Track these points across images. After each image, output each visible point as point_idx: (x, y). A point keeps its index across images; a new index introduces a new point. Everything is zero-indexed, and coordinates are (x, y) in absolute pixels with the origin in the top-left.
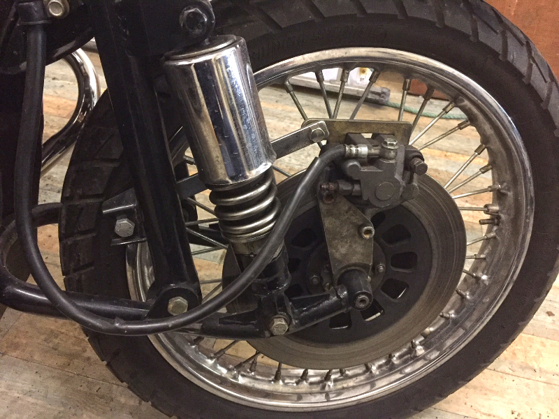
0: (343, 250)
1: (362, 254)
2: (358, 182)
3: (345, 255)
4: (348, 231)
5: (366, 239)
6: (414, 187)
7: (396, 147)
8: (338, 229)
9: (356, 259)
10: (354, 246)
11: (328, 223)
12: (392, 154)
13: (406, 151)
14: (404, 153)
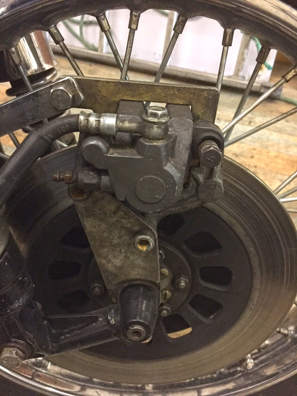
0: (118, 262)
1: (144, 269)
2: (105, 172)
3: (120, 268)
4: (120, 237)
5: (141, 251)
6: (216, 183)
7: (163, 120)
8: (105, 234)
9: (135, 274)
10: (132, 258)
11: (89, 225)
12: (156, 130)
13: (194, 129)
14: (191, 131)
